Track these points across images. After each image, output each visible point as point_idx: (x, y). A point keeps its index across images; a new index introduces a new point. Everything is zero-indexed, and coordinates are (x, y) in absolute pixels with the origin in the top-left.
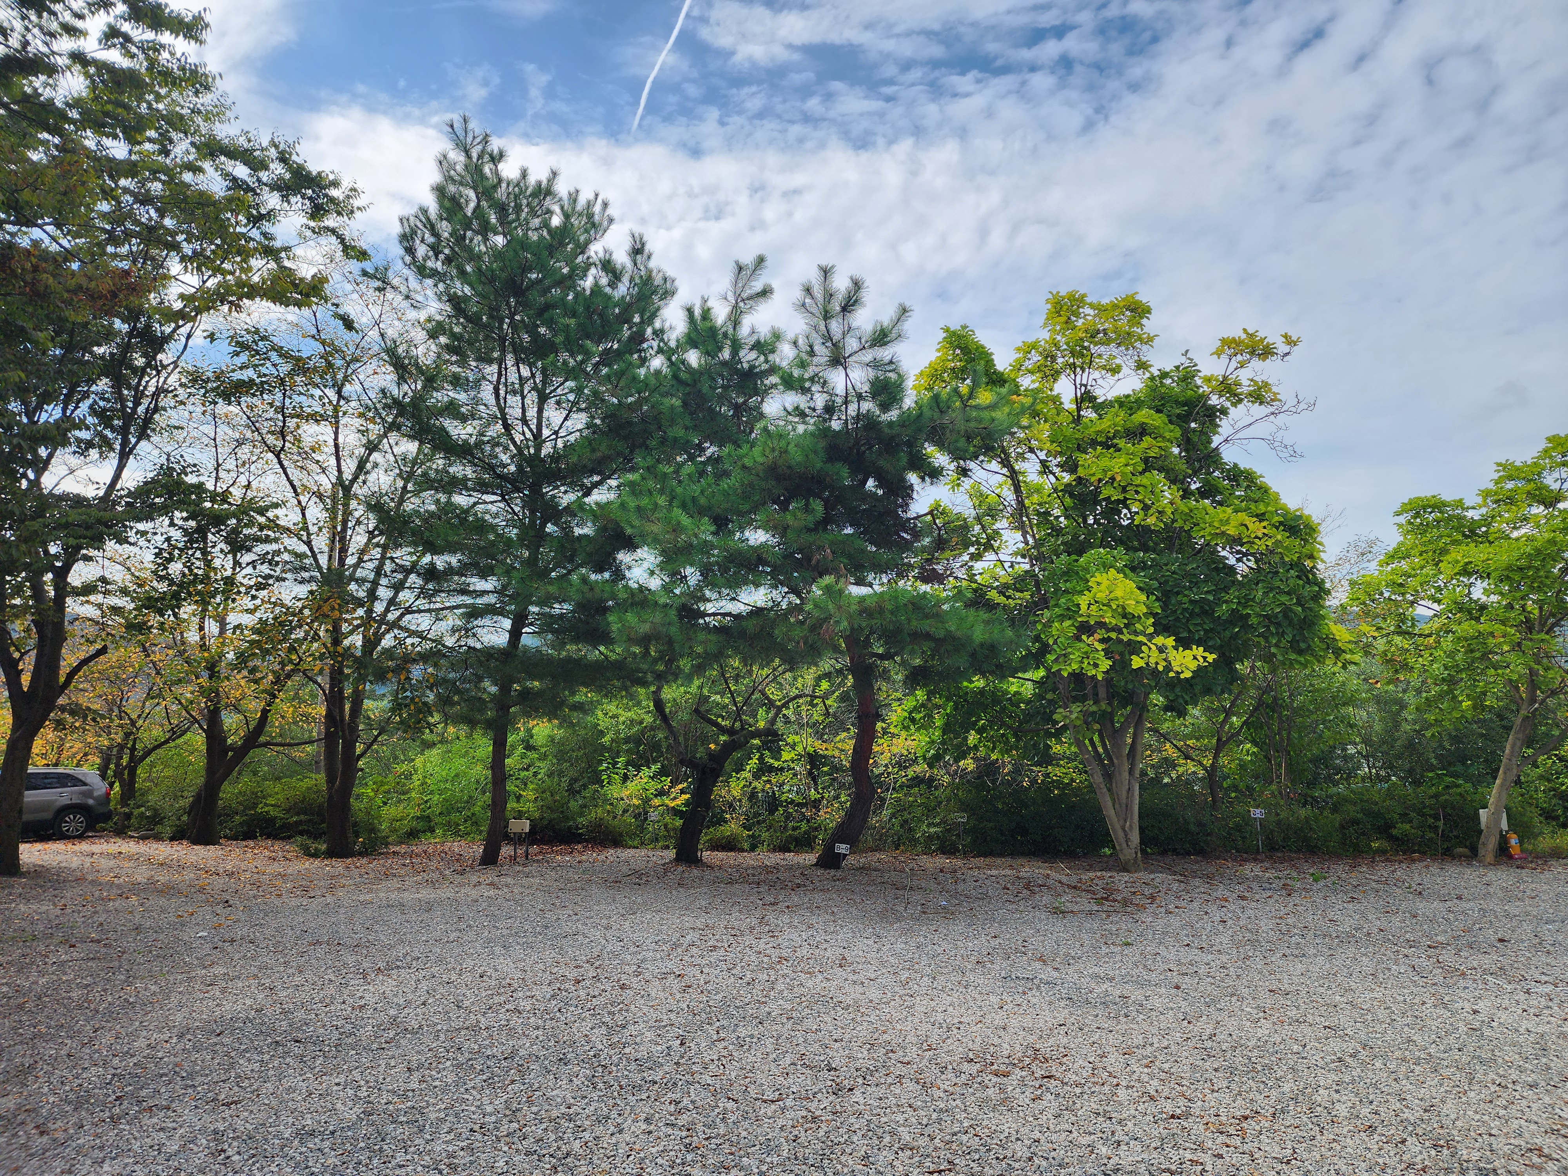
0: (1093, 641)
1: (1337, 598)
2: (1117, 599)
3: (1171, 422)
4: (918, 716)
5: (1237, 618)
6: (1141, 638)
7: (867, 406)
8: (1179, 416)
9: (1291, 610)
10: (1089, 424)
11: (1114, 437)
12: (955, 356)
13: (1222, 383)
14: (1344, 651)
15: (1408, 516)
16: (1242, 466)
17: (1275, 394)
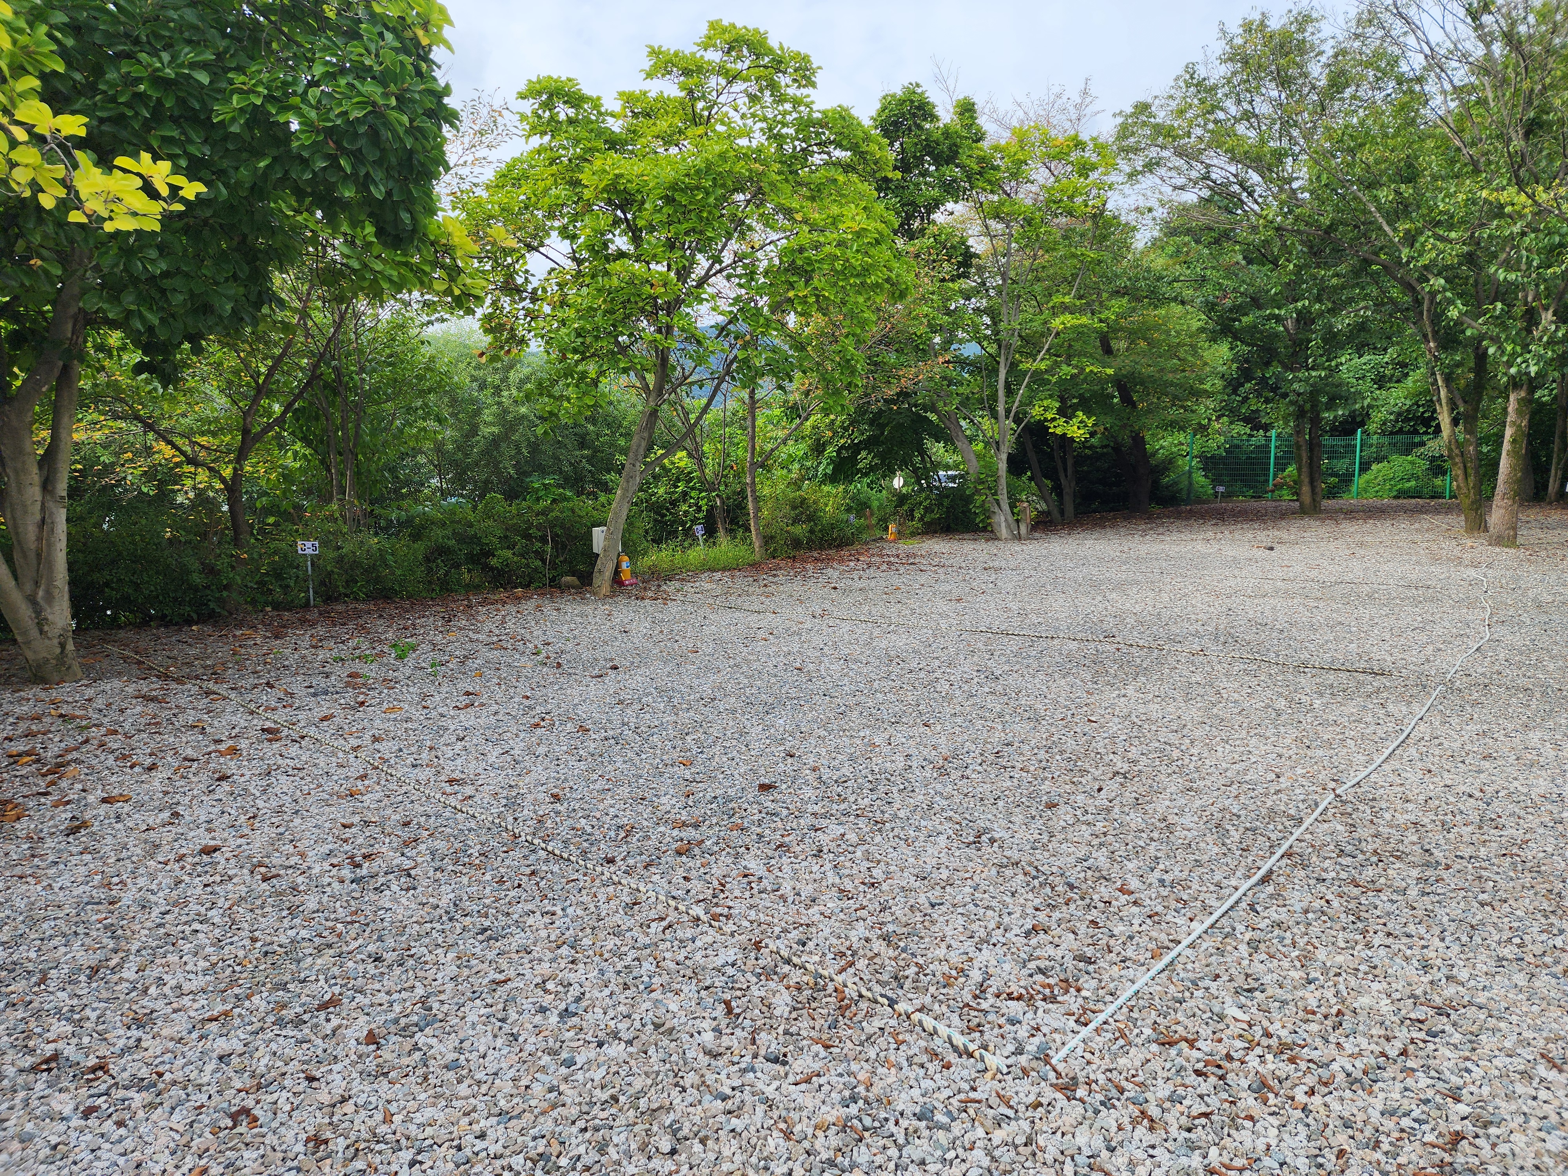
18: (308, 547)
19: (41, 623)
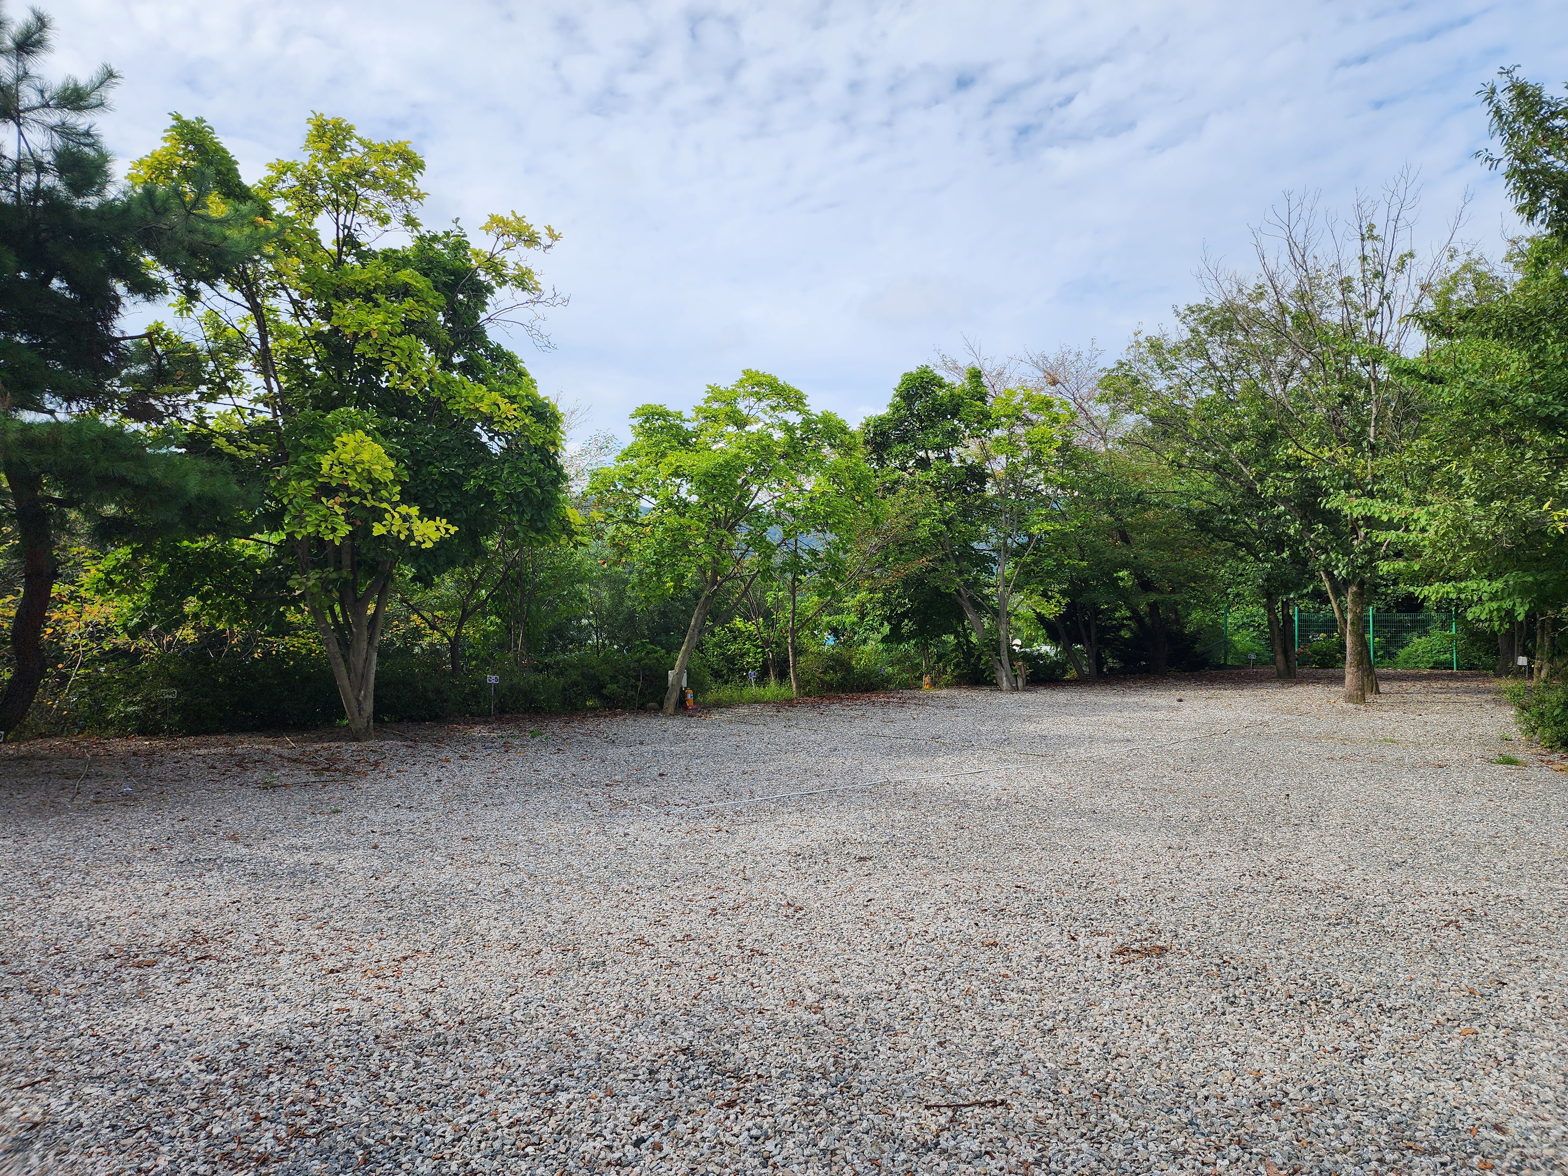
0: (335, 505)
1: (578, 487)
2: (363, 462)
3: (436, 288)
4: (118, 578)
5: (483, 494)
6: (385, 505)
7: (49, 180)
8: (445, 284)
9: (532, 491)
10: (349, 272)
11: (375, 290)
12: (187, 153)
13: (489, 260)
14: (576, 533)
15: (640, 420)
16: (505, 348)
17: (537, 283)
18: (493, 679)
19: (360, 711)
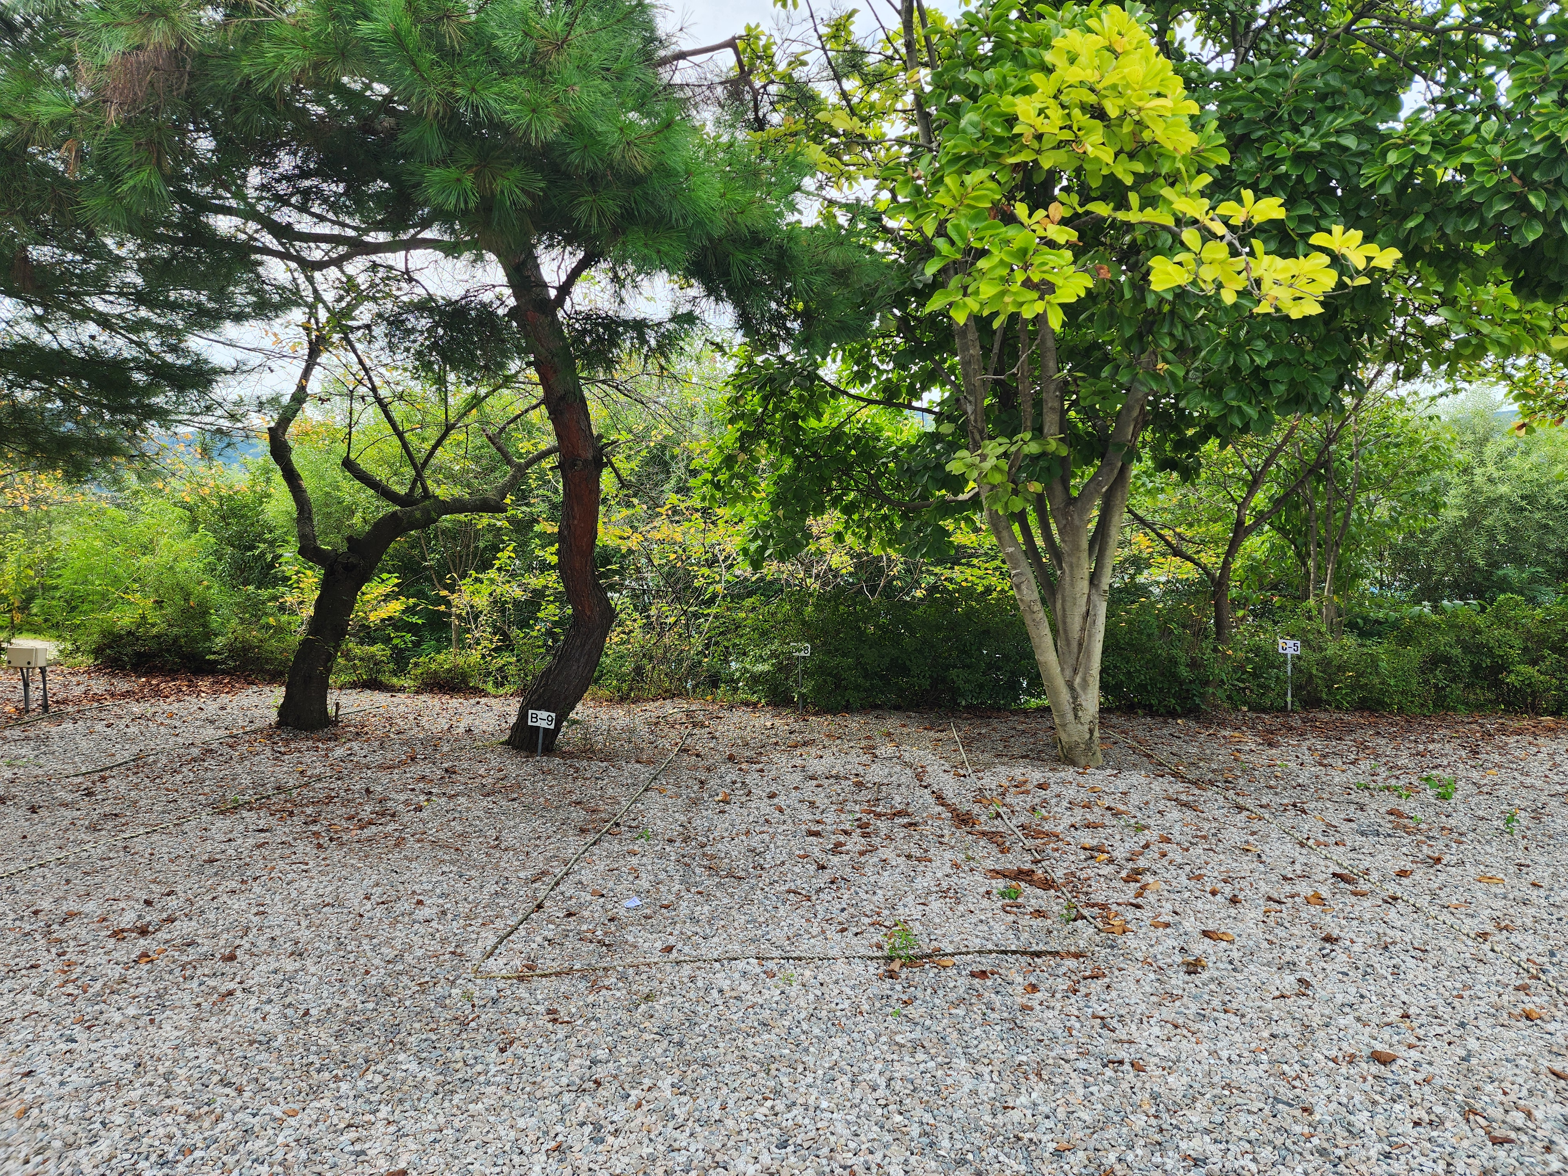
18: (1289, 647)
19: (1076, 708)
